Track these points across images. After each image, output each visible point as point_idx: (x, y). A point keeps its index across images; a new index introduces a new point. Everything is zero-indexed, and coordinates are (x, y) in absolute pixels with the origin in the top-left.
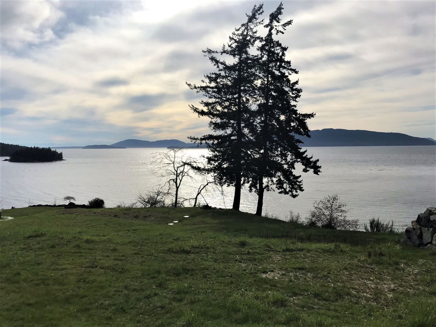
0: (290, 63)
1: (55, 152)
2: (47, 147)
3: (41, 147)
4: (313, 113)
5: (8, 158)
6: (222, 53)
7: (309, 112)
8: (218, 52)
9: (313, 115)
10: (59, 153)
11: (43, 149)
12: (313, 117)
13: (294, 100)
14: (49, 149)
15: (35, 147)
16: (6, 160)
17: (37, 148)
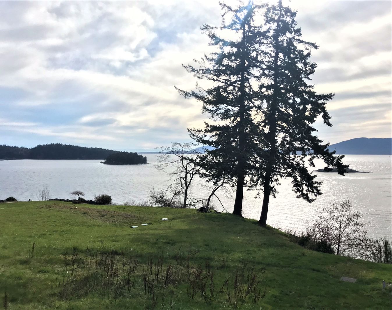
0: (300, 32)
1: (141, 157)
2: (134, 152)
3: (129, 152)
4: (331, 94)
5: (103, 161)
6: (221, 28)
7: (326, 93)
8: (217, 28)
9: (332, 96)
10: (144, 157)
11: (131, 153)
12: (332, 99)
13: (306, 78)
14: (136, 154)
15: (124, 151)
16: (102, 162)
17: (127, 152)
